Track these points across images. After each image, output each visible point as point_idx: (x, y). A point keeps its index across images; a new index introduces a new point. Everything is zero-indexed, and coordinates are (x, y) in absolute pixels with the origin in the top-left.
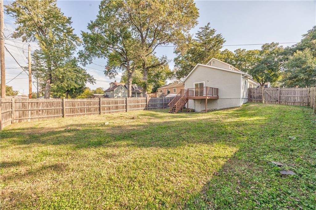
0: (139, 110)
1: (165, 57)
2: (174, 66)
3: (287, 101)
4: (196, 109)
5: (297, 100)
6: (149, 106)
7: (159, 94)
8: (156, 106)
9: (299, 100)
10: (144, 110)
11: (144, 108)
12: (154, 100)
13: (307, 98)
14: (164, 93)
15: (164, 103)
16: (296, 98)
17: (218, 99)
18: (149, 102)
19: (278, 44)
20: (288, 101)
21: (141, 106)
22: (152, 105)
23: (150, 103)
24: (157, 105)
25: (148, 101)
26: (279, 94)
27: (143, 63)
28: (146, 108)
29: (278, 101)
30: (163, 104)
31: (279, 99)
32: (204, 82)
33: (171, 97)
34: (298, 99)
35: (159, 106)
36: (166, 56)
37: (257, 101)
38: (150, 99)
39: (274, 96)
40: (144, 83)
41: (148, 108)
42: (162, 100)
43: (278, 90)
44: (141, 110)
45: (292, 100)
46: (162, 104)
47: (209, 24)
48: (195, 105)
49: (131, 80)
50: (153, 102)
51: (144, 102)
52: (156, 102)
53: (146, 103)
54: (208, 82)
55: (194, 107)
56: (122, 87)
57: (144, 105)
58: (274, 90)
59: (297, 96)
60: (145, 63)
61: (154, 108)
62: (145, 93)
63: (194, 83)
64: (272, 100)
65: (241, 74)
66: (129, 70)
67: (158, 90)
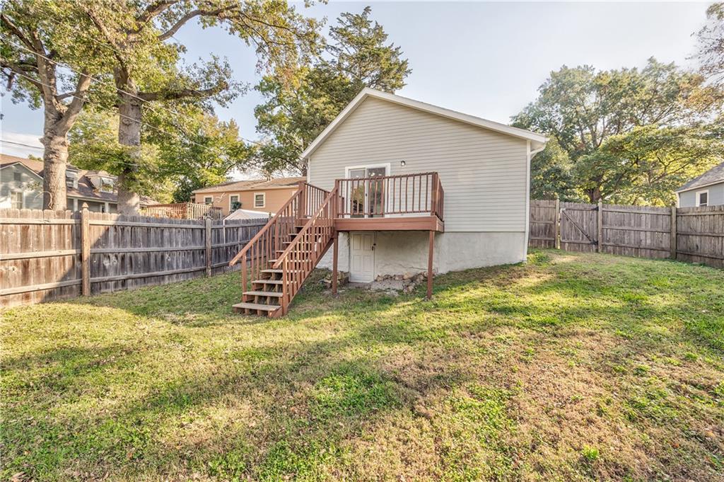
1: (221, 64)
3: (620, 244)
4: (352, 272)
5: (643, 241)
6: (97, 268)
7: (197, 209)
8: (161, 262)
9: (649, 242)
10: (51, 296)
11: (53, 284)
12: (149, 229)
13: (668, 235)
15: (209, 245)
16: (642, 235)
18: (103, 241)
20: (623, 245)
21: (18, 271)
22: (125, 262)
23: (112, 248)
24: (167, 256)
25: (90, 237)
26: (600, 222)
27: (116, 71)
28: (74, 280)
29: (596, 243)
30: (208, 251)
31: (600, 236)
32: (388, 166)
34: (646, 240)
35: (178, 264)
36: (227, 65)
37: (540, 242)
38: (110, 223)
39: (585, 226)
40: (120, 155)
41: (88, 279)
42: (198, 233)
43: (597, 209)
45: (633, 242)
46: (203, 252)
47: (367, 10)
48: (352, 255)
49: (63, 144)
50: (134, 242)
51: (50, 242)
52: (162, 244)
53: (74, 252)
54: (403, 164)
55: (347, 264)
56: (24, 175)
57: (56, 263)
58: (585, 209)
59: (643, 228)
60: (124, 70)
61: (146, 274)
62: (129, 202)
63: (347, 168)
64: (580, 241)
65: (526, 144)
66: (54, 100)
67: (194, 194)
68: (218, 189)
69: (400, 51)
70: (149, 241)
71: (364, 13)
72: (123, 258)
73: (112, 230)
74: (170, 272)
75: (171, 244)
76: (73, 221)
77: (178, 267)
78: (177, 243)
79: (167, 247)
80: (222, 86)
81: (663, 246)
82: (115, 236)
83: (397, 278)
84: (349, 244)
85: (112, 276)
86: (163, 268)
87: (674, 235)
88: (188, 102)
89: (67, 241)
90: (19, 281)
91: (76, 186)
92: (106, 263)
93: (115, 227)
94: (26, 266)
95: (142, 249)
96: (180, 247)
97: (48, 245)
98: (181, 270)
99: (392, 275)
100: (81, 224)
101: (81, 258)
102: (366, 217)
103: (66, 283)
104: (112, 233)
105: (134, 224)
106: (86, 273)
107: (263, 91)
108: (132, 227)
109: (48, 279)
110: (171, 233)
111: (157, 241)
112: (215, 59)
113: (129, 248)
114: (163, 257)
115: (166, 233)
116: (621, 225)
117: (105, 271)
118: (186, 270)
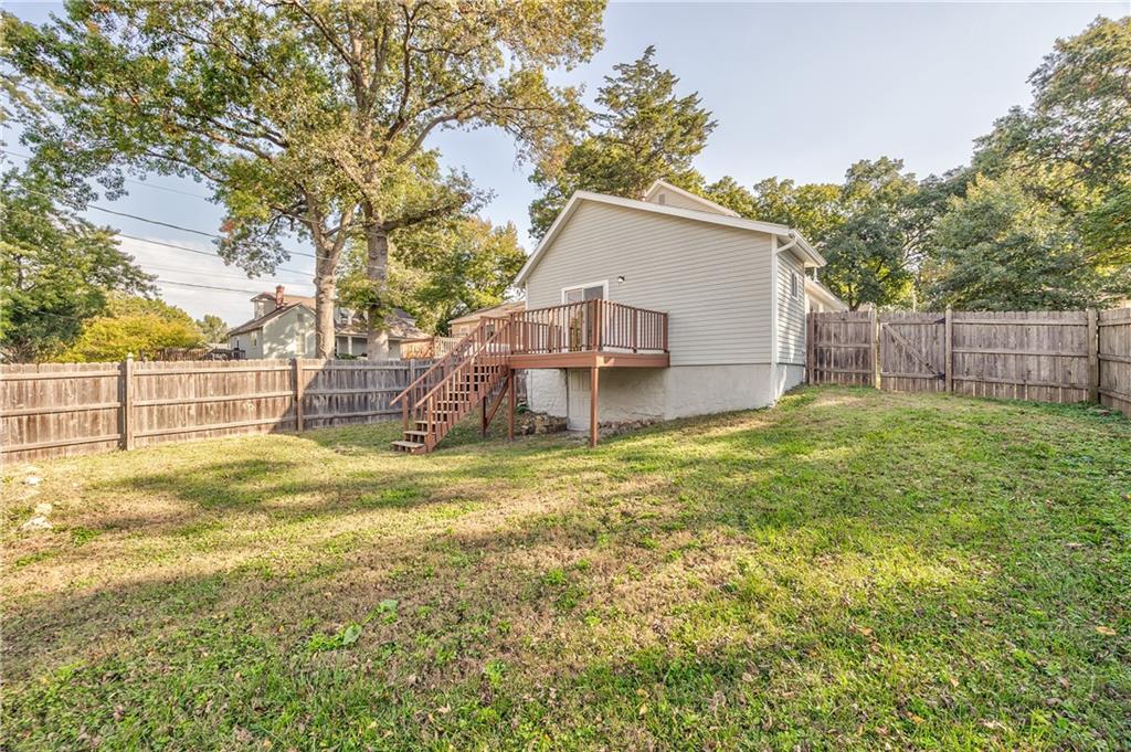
0: (233, 430)
1: (459, 175)
2: (530, 231)
3: (987, 378)
4: (571, 418)
5: (1034, 373)
6: (309, 408)
8: (365, 403)
9: (1045, 373)
10: (276, 429)
11: (277, 419)
12: (353, 371)
13: (1084, 361)
16: (1032, 364)
17: (669, 366)
18: (313, 384)
19: (899, 164)
20: (994, 379)
21: (254, 407)
22: (332, 402)
23: (321, 389)
24: (370, 397)
25: (303, 380)
26: (948, 341)
28: (292, 417)
29: (943, 377)
31: (949, 366)
32: (605, 283)
34: (1039, 370)
35: (381, 405)
36: (466, 176)
37: (848, 376)
38: (320, 367)
39: (924, 350)
40: (366, 293)
41: (301, 417)
42: (402, 375)
43: (943, 321)
44: (252, 433)
45: (1013, 374)
47: (650, 51)
48: (570, 396)
49: (331, 282)
50: (340, 384)
51: (274, 384)
52: (366, 386)
53: (291, 393)
54: (620, 280)
55: (565, 408)
56: (306, 315)
57: (279, 400)
58: (923, 322)
59: (1033, 350)
60: (369, 203)
61: (350, 414)
62: (377, 340)
63: (563, 290)
64: (916, 373)
65: (770, 239)
66: (323, 239)
67: (452, 325)
68: (474, 317)
69: (697, 98)
70: (353, 383)
71: (646, 57)
72: (330, 399)
73: (321, 373)
74: (374, 412)
75: (375, 386)
76: (290, 367)
77: (380, 408)
78: (380, 385)
79: (371, 389)
80: (465, 198)
81: (1074, 379)
82: (324, 380)
83: (613, 426)
84: (567, 383)
85: (321, 414)
86: (366, 409)
87: (1093, 361)
88: (431, 224)
89: (287, 383)
90: (254, 417)
91: (350, 323)
92: (316, 402)
93: (323, 371)
94: (258, 404)
95: (347, 391)
96: (383, 388)
97: (274, 389)
98: (384, 411)
99: (613, 421)
100: (296, 369)
101: (296, 398)
102: (584, 349)
103: (286, 418)
104: (321, 377)
105: (340, 367)
106: (300, 411)
108: (338, 370)
109: (274, 416)
110: (374, 375)
111: (360, 384)
112: (453, 171)
113: (335, 390)
114: (366, 398)
115: (369, 375)
116: (989, 346)
117: (315, 410)
118: (389, 411)
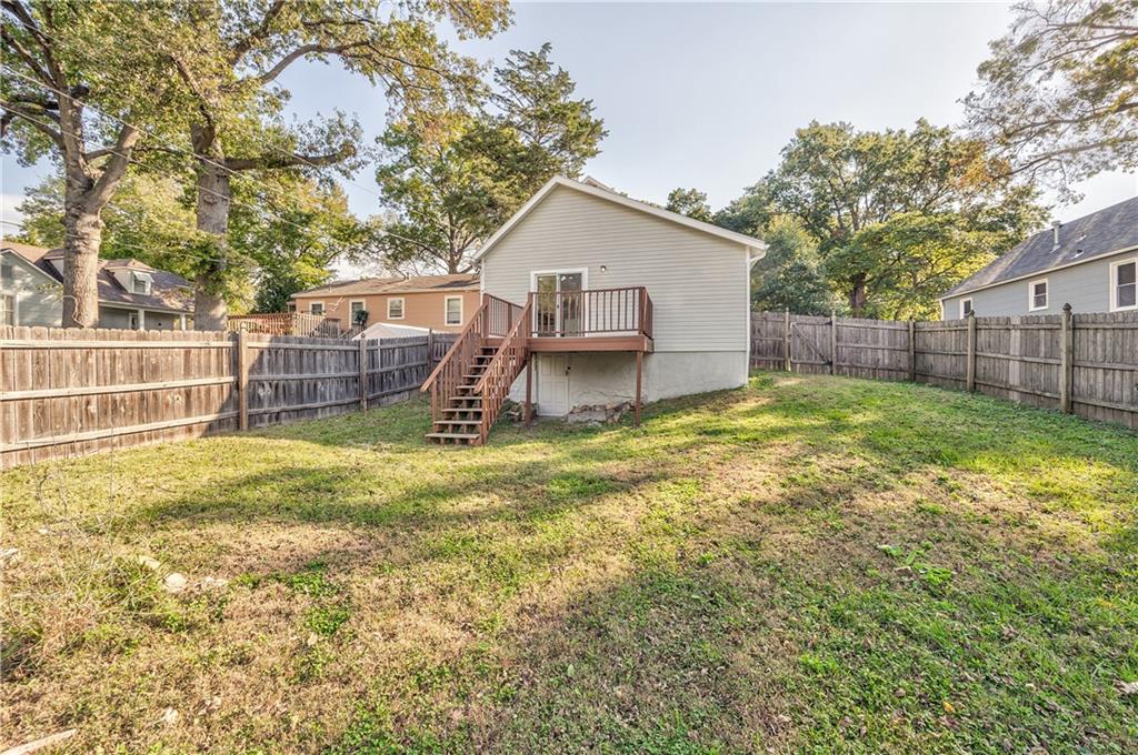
0: (154, 434)
1: (348, 122)
3: (856, 364)
4: (540, 403)
5: (881, 361)
6: (255, 399)
7: (304, 323)
8: (314, 392)
9: (887, 361)
10: (211, 430)
11: (212, 417)
12: (301, 351)
13: (906, 353)
14: (336, 320)
15: (365, 370)
16: (880, 355)
17: (653, 352)
18: (257, 366)
20: (859, 365)
21: (182, 400)
22: (279, 391)
23: (266, 375)
24: (320, 384)
25: (247, 359)
26: (834, 338)
28: (231, 412)
29: (830, 364)
30: (364, 379)
31: (834, 355)
32: (584, 271)
33: (405, 340)
34: (884, 359)
35: (331, 392)
36: (357, 124)
38: (265, 344)
39: (818, 344)
41: (245, 411)
42: (351, 356)
43: (831, 323)
44: (180, 438)
45: (870, 361)
46: (356, 379)
47: (546, 47)
48: (540, 382)
50: (287, 369)
51: (209, 367)
52: (315, 371)
53: (231, 379)
54: (604, 269)
55: (534, 393)
57: (215, 390)
58: (818, 324)
59: (880, 345)
61: (300, 406)
63: (533, 273)
64: (813, 361)
65: (745, 250)
66: (81, 160)
67: (294, 299)
68: (331, 292)
69: (593, 105)
70: (302, 367)
71: (543, 52)
72: (277, 387)
73: (266, 353)
74: (323, 404)
75: (324, 372)
76: (230, 344)
77: (331, 399)
78: (330, 369)
79: (320, 374)
80: (348, 150)
81: (902, 365)
82: (269, 360)
83: (598, 409)
84: (537, 368)
85: (266, 408)
86: (315, 400)
87: (912, 354)
89: (225, 366)
90: (183, 414)
92: (261, 392)
93: (269, 349)
94: (188, 395)
95: (295, 376)
96: (333, 373)
97: (208, 373)
98: (334, 401)
99: (592, 405)
100: (238, 347)
101: (237, 385)
102: (558, 336)
103: (225, 415)
104: (266, 357)
105: (287, 346)
106: (244, 404)
107: (390, 145)
108: (286, 349)
109: (208, 412)
110: (323, 356)
111: (309, 367)
113: (282, 375)
114: (315, 386)
115: (319, 357)
116: (857, 342)
117: (260, 402)
118: (339, 402)
